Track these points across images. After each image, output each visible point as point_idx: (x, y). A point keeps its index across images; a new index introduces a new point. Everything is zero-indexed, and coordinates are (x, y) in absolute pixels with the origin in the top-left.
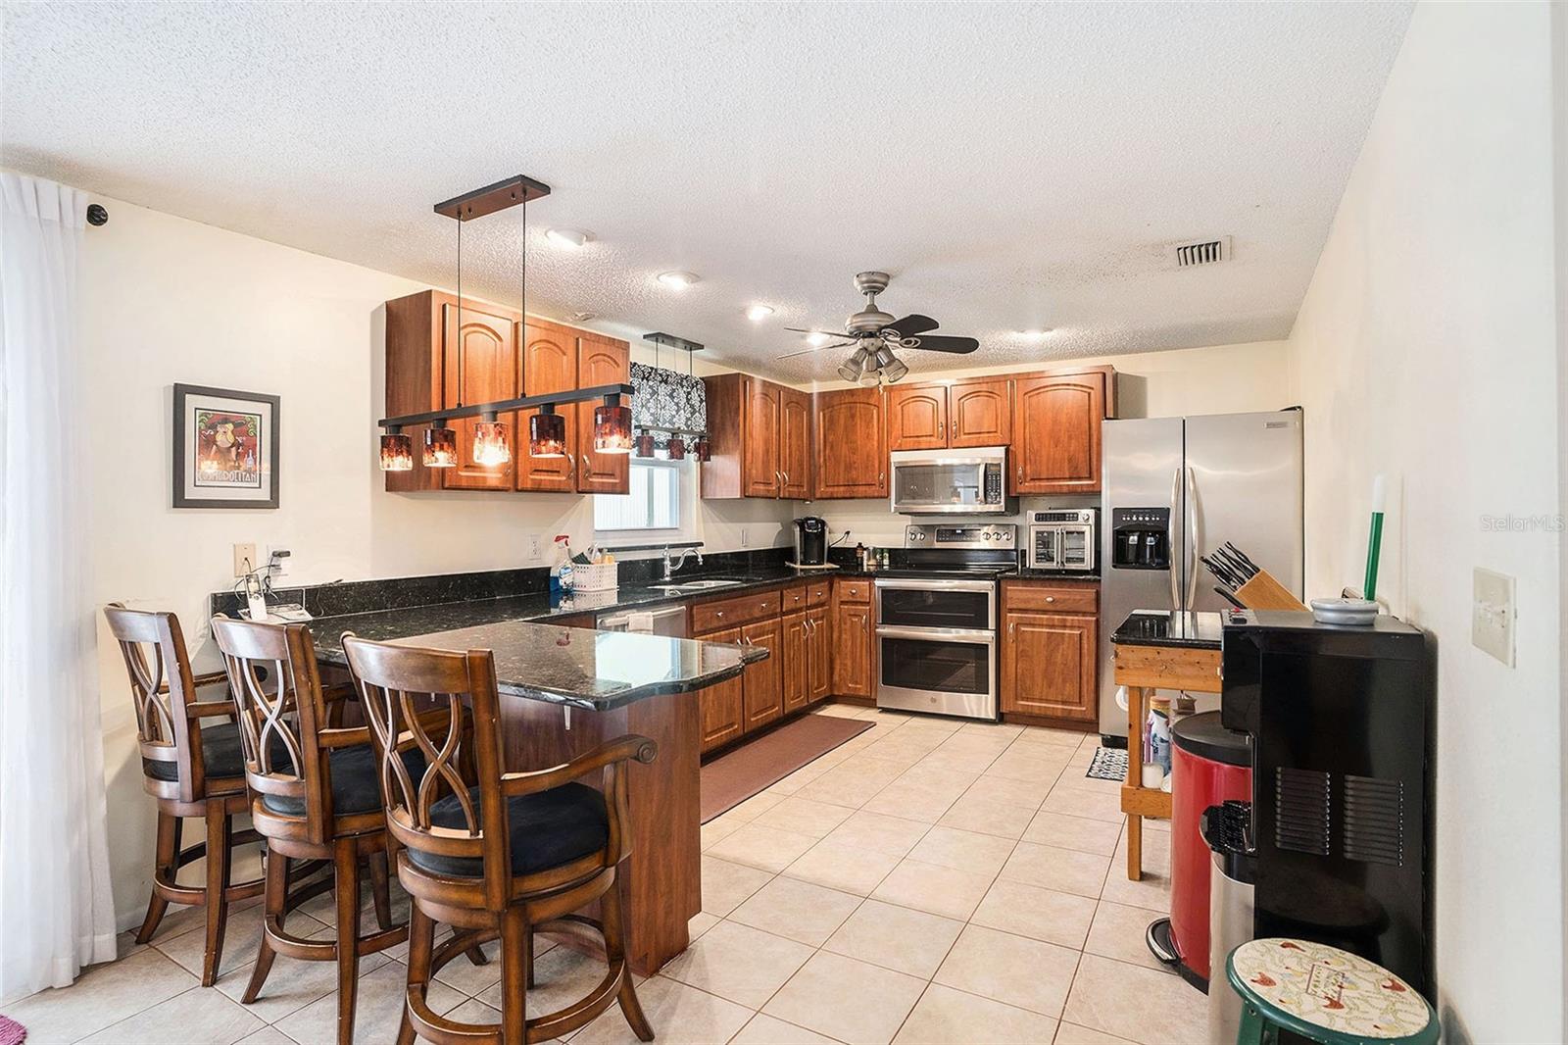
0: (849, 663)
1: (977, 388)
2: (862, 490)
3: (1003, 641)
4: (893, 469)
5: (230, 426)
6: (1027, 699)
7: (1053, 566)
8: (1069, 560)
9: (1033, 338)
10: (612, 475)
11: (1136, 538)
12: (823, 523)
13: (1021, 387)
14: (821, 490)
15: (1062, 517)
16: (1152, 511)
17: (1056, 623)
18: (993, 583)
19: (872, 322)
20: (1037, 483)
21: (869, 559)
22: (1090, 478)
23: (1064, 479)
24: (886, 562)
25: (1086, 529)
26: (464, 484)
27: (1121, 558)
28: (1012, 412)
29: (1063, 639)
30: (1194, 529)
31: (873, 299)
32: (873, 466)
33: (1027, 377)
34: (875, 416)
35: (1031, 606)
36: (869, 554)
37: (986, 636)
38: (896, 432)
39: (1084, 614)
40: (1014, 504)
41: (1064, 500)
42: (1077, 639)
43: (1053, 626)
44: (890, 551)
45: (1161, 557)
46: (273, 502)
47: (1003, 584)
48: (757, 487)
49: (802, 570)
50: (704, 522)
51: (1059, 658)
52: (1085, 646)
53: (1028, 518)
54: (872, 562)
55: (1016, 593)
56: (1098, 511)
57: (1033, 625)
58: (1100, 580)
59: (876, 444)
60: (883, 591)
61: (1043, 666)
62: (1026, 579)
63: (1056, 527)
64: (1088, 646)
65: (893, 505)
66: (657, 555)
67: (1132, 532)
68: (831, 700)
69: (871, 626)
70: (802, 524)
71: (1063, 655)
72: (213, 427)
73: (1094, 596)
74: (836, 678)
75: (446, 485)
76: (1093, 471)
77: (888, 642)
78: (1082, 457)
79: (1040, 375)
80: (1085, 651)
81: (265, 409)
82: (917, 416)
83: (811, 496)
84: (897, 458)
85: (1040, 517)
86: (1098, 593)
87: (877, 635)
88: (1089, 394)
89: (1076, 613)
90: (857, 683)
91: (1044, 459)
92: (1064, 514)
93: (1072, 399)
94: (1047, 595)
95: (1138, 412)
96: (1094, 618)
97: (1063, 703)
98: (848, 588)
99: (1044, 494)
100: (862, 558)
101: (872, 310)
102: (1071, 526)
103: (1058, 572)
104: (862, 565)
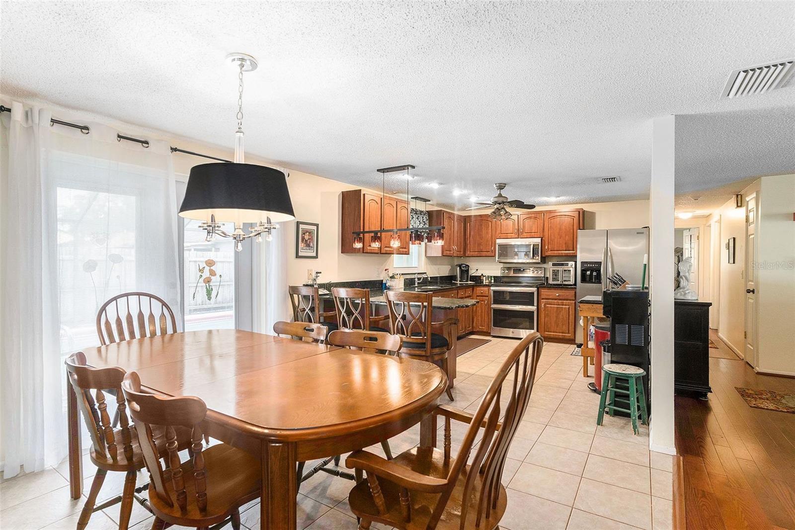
0: (480, 318)
1: (530, 216)
2: (485, 254)
3: (539, 310)
4: (497, 246)
5: (308, 233)
6: (549, 332)
7: (559, 283)
8: (565, 281)
9: (553, 199)
10: (405, 248)
11: (589, 272)
12: (468, 266)
13: (547, 216)
14: (468, 253)
15: (562, 265)
16: (596, 263)
17: (560, 303)
18: (536, 289)
19: (501, 200)
20: (553, 252)
21: (486, 280)
22: (573, 250)
23: (563, 250)
24: (493, 281)
25: (571, 269)
26: (369, 251)
27: (584, 279)
28: (544, 225)
29: (562, 309)
30: (610, 269)
31: (500, 191)
32: (489, 244)
33: (550, 212)
34: (490, 225)
35: (550, 297)
36: (486, 278)
37: (533, 308)
38: (498, 232)
39: (570, 300)
40: (544, 260)
41: (564, 258)
42: (568, 309)
43: (559, 305)
44: (494, 277)
45: (598, 279)
46: (316, 257)
47: (540, 289)
48: (447, 252)
49: (460, 284)
50: (426, 265)
51: (561, 317)
52: (571, 312)
53: (549, 266)
54: (487, 281)
55: (545, 292)
56: (576, 262)
57: (551, 304)
58: (576, 288)
59: (490, 236)
60: (494, 292)
61: (555, 319)
62: (548, 287)
63: (560, 268)
64: (572, 312)
65: (497, 259)
66: (413, 277)
67: (588, 270)
68: (473, 333)
69: (489, 305)
70: (460, 266)
71: (562, 315)
72: (304, 234)
73: (574, 293)
74: (474, 324)
75: (365, 252)
76: (574, 248)
77: (495, 310)
78: (570, 243)
79: (554, 211)
80: (570, 313)
81: (315, 228)
82: (507, 225)
83: (465, 256)
84: (499, 241)
85: (554, 265)
86: (575, 293)
87: (491, 308)
88: (573, 219)
89: (567, 300)
90: (482, 326)
91: (556, 243)
92: (563, 264)
93: (567, 220)
94: (557, 293)
95: (592, 227)
96: (574, 302)
97: (562, 333)
98: (480, 290)
99: (556, 256)
100: (483, 280)
101: (500, 195)
102: (565, 268)
103: (561, 285)
104: (483, 282)
